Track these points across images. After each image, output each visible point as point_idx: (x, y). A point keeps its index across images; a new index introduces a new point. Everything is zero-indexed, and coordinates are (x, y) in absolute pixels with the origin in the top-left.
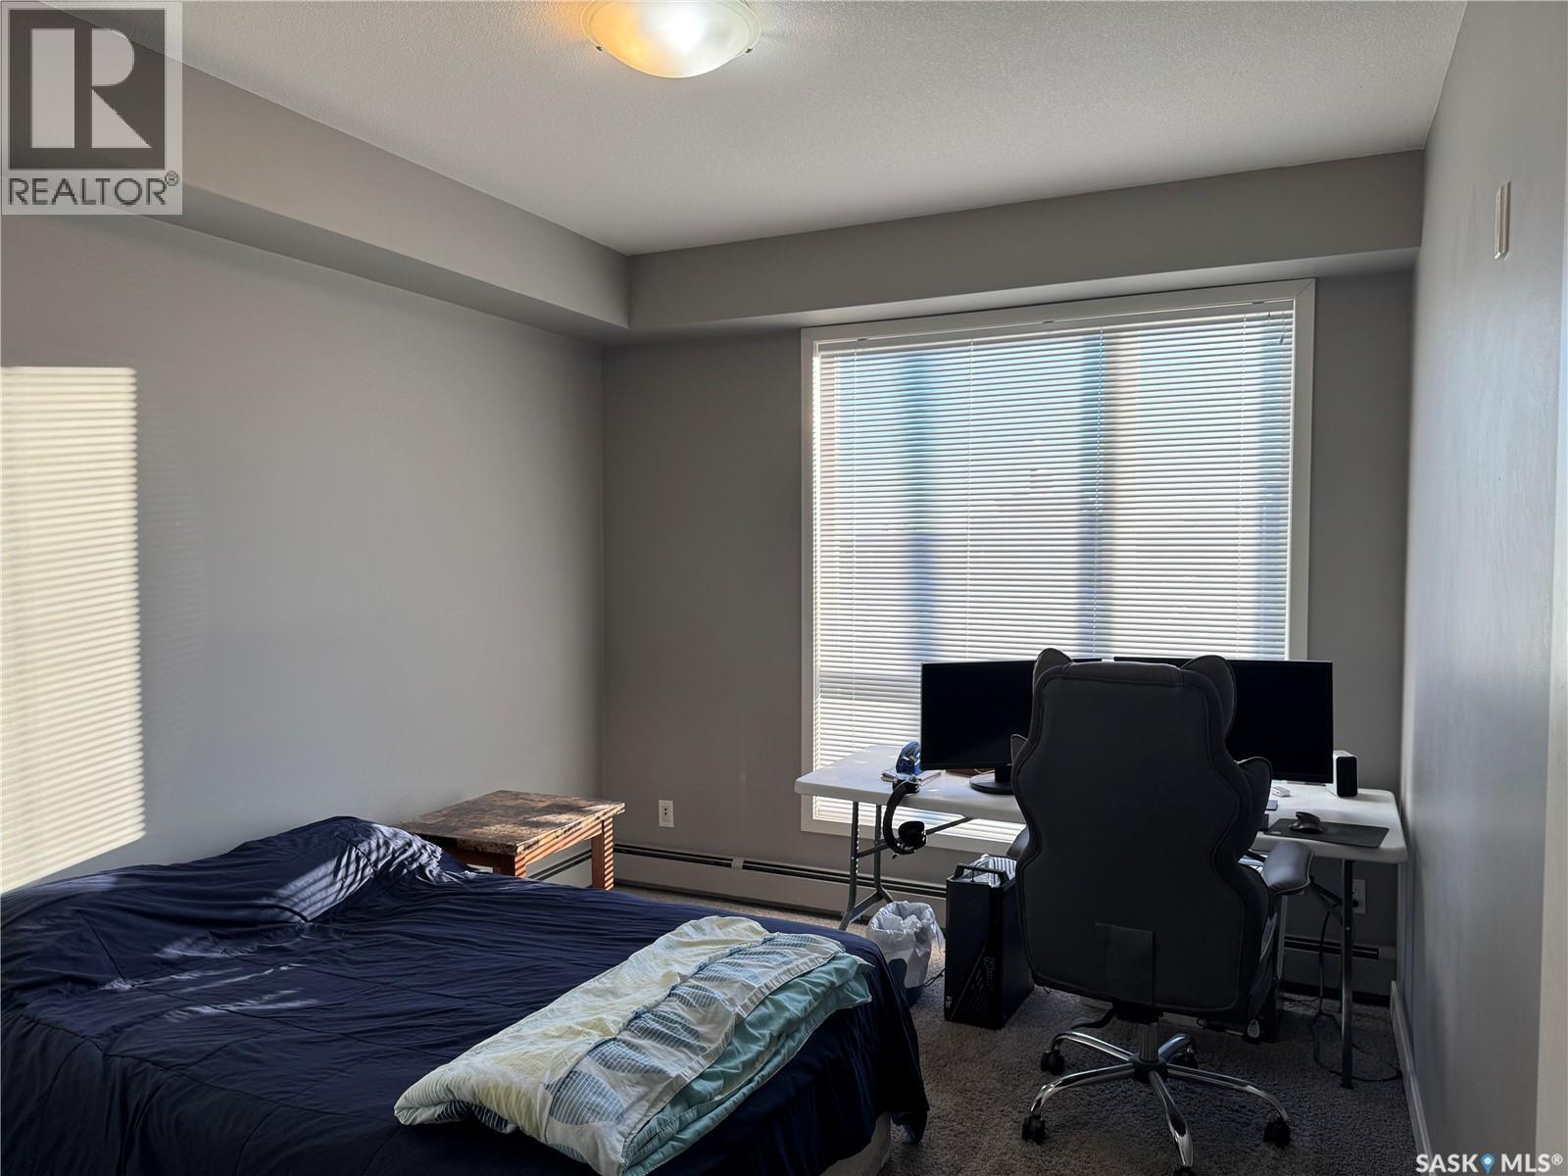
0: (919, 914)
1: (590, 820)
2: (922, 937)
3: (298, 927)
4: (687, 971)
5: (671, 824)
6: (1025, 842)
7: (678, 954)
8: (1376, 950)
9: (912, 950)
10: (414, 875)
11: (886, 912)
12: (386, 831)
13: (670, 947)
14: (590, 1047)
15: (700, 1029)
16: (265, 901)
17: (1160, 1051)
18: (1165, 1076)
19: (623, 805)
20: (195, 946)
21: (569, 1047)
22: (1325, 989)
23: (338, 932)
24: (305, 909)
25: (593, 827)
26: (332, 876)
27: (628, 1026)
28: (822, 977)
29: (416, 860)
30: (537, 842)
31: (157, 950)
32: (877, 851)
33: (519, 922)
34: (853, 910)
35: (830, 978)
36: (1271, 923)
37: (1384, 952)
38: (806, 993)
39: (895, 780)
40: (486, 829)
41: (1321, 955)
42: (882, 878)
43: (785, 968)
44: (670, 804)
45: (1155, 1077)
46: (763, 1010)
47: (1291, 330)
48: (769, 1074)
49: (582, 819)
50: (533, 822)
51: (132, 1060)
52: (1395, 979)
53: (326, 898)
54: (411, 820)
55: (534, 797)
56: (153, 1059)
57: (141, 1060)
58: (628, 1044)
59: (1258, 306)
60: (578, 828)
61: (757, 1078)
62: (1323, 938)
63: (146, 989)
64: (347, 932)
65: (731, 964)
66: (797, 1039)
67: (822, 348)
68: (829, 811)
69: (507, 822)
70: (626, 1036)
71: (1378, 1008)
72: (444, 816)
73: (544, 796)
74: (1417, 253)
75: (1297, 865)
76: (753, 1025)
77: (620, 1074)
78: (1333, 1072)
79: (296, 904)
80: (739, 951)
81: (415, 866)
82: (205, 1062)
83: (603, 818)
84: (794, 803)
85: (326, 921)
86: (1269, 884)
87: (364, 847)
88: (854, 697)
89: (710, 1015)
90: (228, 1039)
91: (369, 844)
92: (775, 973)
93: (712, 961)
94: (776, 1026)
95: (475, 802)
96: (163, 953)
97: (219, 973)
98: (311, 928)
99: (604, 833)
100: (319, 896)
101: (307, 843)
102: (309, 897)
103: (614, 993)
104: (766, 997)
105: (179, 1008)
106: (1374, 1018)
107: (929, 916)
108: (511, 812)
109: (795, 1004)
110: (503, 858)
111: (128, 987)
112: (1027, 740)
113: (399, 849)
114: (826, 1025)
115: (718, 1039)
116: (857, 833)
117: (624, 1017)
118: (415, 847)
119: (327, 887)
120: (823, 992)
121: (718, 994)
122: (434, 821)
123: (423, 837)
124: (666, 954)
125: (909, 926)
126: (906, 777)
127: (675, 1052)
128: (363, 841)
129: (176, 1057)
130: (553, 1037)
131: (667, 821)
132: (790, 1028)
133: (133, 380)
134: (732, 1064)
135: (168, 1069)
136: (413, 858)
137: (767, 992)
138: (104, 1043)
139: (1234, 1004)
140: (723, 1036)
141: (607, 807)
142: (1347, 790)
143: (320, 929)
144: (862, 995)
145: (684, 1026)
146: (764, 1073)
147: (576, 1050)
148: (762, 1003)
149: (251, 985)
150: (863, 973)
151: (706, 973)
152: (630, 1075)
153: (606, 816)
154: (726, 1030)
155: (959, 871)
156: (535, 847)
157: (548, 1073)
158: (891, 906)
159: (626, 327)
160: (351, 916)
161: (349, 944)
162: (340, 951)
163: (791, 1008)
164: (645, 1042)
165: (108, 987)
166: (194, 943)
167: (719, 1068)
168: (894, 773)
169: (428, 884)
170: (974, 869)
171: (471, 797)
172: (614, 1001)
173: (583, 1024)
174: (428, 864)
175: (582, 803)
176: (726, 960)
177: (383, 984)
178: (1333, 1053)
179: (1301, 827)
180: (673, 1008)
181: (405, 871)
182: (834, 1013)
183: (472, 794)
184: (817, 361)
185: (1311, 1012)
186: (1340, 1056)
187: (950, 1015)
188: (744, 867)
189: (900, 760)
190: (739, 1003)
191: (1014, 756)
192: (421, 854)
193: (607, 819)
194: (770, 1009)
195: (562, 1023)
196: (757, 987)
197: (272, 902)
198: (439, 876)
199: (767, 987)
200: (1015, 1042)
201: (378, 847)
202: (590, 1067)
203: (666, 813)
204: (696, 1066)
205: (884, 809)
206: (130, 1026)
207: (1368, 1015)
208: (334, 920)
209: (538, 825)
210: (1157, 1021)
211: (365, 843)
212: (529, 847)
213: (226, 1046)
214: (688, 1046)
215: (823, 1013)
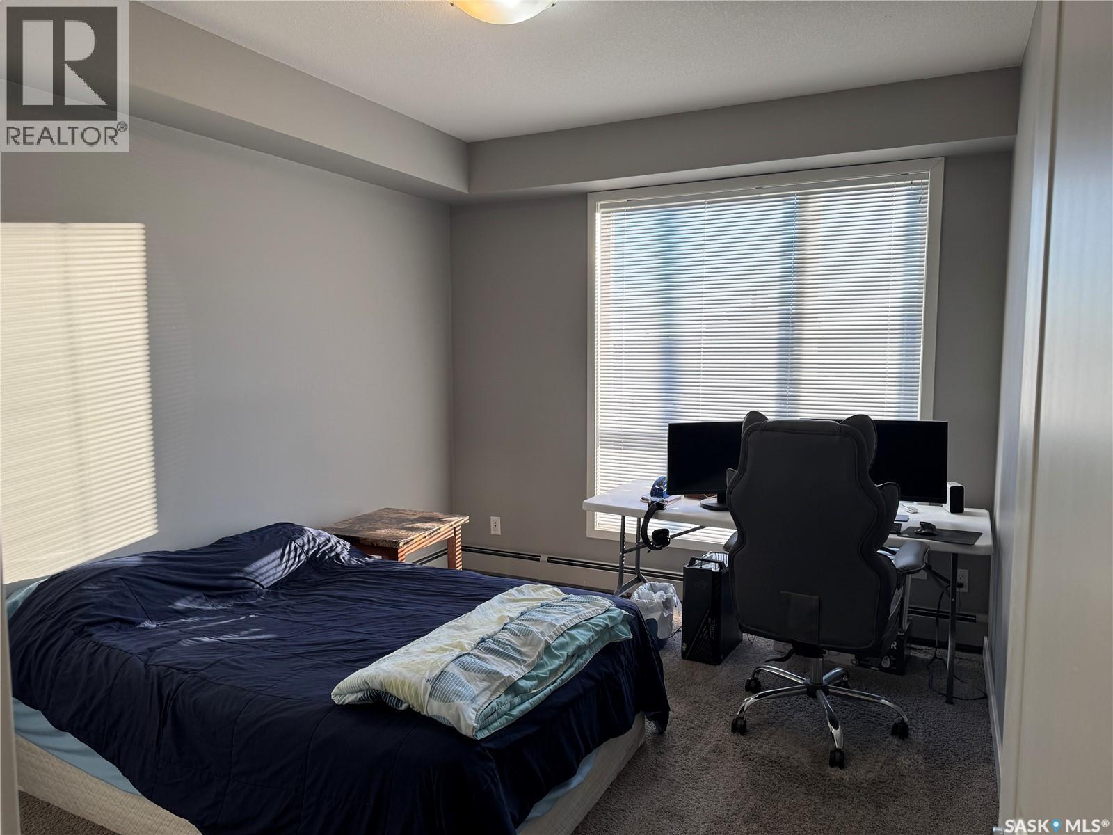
0: (665, 590)
1: (446, 527)
2: (667, 604)
3: (259, 592)
4: (514, 615)
5: (499, 533)
6: (735, 539)
7: (508, 606)
8: (975, 617)
9: (660, 613)
10: (333, 560)
11: (643, 589)
12: (314, 532)
13: (502, 602)
14: (454, 657)
15: (523, 649)
16: (237, 575)
17: (824, 678)
18: (827, 693)
19: (468, 518)
20: (194, 602)
21: (440, 657)
22: (939, 642)
23: (284, 595)
24: (263, 580)
25: (447, 532)
26: (279, 560)
27: (477, 646)
28: (600, 621)
29: (334, 550)
30: (413, 540)
31: (171, 604)
32: (637, 549)
33: (405, 589)
34: (621, 587)
35: (606, 622)
36: (898, 593)
37: (979, 617)
38: (590, 631)
39: (650, 501)
40: (378, 532)
41: (937, 619)
42: (641, 568)
43: (576, 615)
44: (498, 519)
45: (820, 693)
46: (562, 639)
47: (926, 193)
48: (566, 679)
49: (441, 526)
50: (409, 528)
51: (163, 667)
52: (987, 636)
53: (276, 573)
54: (328, 526)
55: (408, 512)
56: (177, 666)
57: (169, 667)
58: (477, 657)
59: (904, 177)
60: (438, 531)
61: (558, 680)
62: (938, 609)
63: (166, 627)
64: (290, 595)
65: (541, 612)
66: (584, 659)
67: (602, 207)
68: (605, 523)
69: (392, 528)
70: (476, 652)
71: (975, 655)
72: (350, 523)
73: (415, 512)
74: (1015, 140)
75: (917, 555)
76: (556, 648)
77: (473, 674)
78: (940, 694)
79: (257, 577)
80: (546, 605)
81: (333, 554)
82: (208, 669)
83: (455, 526)
84: (582, 518)
85: (277, 589)
86: (897, 567)
87: (299, 542)
88: (623, 447)
89: (529, 641)
90: (220, 656)
91: (303, 539)
92: (570, 617)
93: (530, 610)
94: (570, 649)
95: (370, 515)
96: (175, 606)
97: (210, 618)
98: (268, 592)
99: (455, 536)
100: (272, 572)
101: (262, 539)
102: (265, 573)
103: (466, 628)
104: (564, 632)
105: (188, 638)
106: (972, 661)
107: (673, 591)
108: (394, 521)
109: (583, 637)
110: (390, 550)
111: (154, 626)
112: (737, 471)
113: (322, 543)
114: (603, 651)
115: (533, 656)
116: (624, 537)
117: (474, 641)
118: (333, 542)
119: (276, 567)
120: (601, 630)
121: (533, 629)
122: (343, 527)
123: (336, 536)
124: (500, 606)
125: (658, 597)
126: (657, 500)
127: (507, 663)
128: (299, 538)
129: (190, 666)
130: (430, 652)
131: (496, 530)
132: (580, 651)
133: (143, 232)
134: (543, 671)
135: (186, 673)
136: (332, 550)
137: (566, 629)
138: (144, 658)
139: (872, 644)
140: (537, 654)
141: (457, 519)
142: (957, 508)
143: (273, 593)
144: (625, 633)
145: (512, 647)
146: (563, 677)
147: (445, 659)
148: (562, 635)
149: (233, 626)
150: (627, 620)
151: (525, 617)
152: (479, 675)
153: (457, 525)
154: (539, 650)
155: (692, 561)
156: (411, 543)
157: (428, 672)
158: (646, 585)
159: (467, 193)
160: (293, 586)
161: (293, 602)
162: (288, 606)
163: (581, 639)
164: (488, 656)
165: (141, 626)
166: (194, 600)
167: (534, 673)
168: (649, 497)
169: (343, 566)
170: (702, 560)
171: (367, 512)
172: (467, 633)
173: (448, 645)
174: (341, 553)
175: (441, 516)
176: (538, 609)
177: (317, 625)
178: (941, 682)
179: (923, 532)
180: (505, 636)
181: (327, 557)
182: (608, 644)
183: (367, 510)
184: (598, 216)
185: (929, 657)
186: (945, 684)
187: (685, 655)
188: (548, 561)
189: (654, 489)
190: (547, 635)
191: (729, 481)
192: (337, 546)
193: (457, 527)
194: (566, 639)
195: (436, 644)
196: (558, 625)
197: (241, 575)
198: (349, 560)
199: (565, 626)
200: (727, 673)
201: (309, 542)
202: (454, 669)
203: (496, 526)
204: (520, 671)
205: (642, 520)
206: (158, 648)
207: (967, 659)
208: (282, 588)
209: (412, 529)
210: (822, 657)
211: (300, 539)
212: (407, 543)
213: (221, 660)
214: (514, 659)
215: (601, 644)
